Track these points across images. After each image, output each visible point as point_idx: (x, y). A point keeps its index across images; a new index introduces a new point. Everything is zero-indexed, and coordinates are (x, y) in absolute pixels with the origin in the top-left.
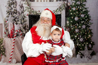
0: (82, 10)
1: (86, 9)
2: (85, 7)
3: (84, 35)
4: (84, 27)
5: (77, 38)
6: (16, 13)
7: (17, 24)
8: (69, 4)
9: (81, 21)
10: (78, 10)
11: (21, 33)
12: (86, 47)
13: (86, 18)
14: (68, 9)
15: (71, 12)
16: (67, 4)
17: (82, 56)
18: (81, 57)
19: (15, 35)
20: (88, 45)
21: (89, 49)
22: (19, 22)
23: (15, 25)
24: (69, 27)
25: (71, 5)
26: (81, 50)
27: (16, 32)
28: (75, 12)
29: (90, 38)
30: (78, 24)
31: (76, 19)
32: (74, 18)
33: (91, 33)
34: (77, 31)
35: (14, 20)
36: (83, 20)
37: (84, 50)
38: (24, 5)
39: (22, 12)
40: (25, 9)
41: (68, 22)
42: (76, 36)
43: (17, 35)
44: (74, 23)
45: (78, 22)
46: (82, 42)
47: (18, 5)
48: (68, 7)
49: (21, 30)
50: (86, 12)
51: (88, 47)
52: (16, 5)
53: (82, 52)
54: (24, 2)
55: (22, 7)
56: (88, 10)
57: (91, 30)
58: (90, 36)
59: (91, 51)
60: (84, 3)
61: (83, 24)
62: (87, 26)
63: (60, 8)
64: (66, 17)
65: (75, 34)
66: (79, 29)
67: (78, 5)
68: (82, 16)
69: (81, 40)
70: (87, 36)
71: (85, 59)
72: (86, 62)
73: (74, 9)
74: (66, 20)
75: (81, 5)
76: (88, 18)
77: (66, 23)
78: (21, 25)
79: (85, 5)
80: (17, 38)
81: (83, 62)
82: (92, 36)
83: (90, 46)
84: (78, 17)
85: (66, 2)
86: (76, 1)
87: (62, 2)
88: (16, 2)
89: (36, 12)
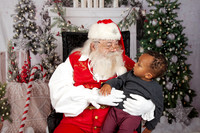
0: (170, 25)
1: (178, 22)
2: (177, 19)
3: (175, 75)
4: (174, 59)
5: (161, 82)
6: (34, 31)
7: (35, 53)
8: (144, 13)
9: (168, 47)
10: (163, 25)
11: (44, 72)
12: (179, 101)
13: (178, 42)
14: (141, 22)
15: (149, 29)
16: (140, 13)
17: (171, 119)
18: (170, 122)
19: (32, 77)
20: (183, 96)
21: (186, 105)
22: (41, 50)
23: (32, 55)
25: (148, 16)
26: (169, 107)
27: (33, 71)
28: (156, 28)
29: (187, 83)
31: (159, 43)
32: (154, 40)
33: (189, 72)
35: (30, 44)
36: (173, 45)
37: (174, 106)
38: (51, 14)
39: (48, 29)
40: (52, 22)
41: (142, 50)
42: (158, 79)
43: (37, 77)
45: (164, 49)
46: (172, 91)
47: (38, 14)
48: (143, 18)
49: (44, 67)
50: (179, 30)
51: (183, 101)
52: (34, 14)
53: (171, 110)
54: (51, 8)
55: (46, 17)
56: (183, 24)
57: (188, 66)
58: (186, 78)
59: (189, 109)
60: (174, 11)
61: (173, 53)
62: (181, 58)
63: (126, 21)
64: (139, 38)
67: (162, 16)
68: (171, 37)
69: (169, 86)
70: (181, 78)
71: (178, 125)
73: (154, 23)
74: (138, 47)
75: (168, 14)
76: (183, 41)
77: (138, 51)
78: (44, 56)
79: (176, 15)
80: (35, 84)
82: (190, 78)
83: (187, 98)
84: (163, 39)
85: (138, 9)
86: (159, 7)
87: (128, 9)
88: (34, 7)
89: (76, 28)
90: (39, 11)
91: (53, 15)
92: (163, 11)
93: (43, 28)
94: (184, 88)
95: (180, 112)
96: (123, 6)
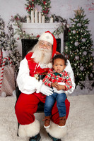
0: (83, 34)
1: (88, 32)
2: (87, 30)
3: (85, 62)
4: (85, 53)
5: (77, 66)
6: (4, 37)
7: (5, 50)
8: (68, 26)
9: (82, 46)
10: (79, 34)
11: (11, 61)
12: (87, 77)
13: (88, 44)
14: (66, 31)
15: (71, 36)
16: (66, 26)
17: (82, 87)
18: (82, 89)
19: (4, 64)
20: (89, 74)
21: (91, 79)
22: (8, 48)
23: (3, 51)
24: (68, 53)
25: (71, 28)
26: (81, 80)
27: (4, 60)
28: (75, 35)
30: (79, 50)
31: (76, 44)
32: (74, 42)
33: (93, 61)
34: (77, 58)
35: (2, 45)
36: (84, 45)
37: (84, 80)
38: (13, 27)
39: (12, 36)
40: (15, 31)
41: (66, 48)
42: (76, 65)
43: (6, 64)
44: (74, 49)
45: (79, 48)
46: (83, 72)
47: (6, 27)
48: (67, 29)
49: (10, 58)
50: (88, 36)
51: (89, 77)
52: (4, 27)
53: (82, 82)
54: (14, 23)
55: (11, 28)
56: (90, 33)
57: (93, 57)
58: (91, 64)
59: (92, 82)
60: (86, 25)
61: (84, 50)
62: (89, 53)
63: (58, 31)
64: (65, 41)
65: (75, 62)
66: (79, 56)
67: (78, 28)
68: (84, 40)
69: (82, 69)
70: (88, 64)
71: (86, 90)
72: (87, 94)
73: (74, 32)
74: (64, 46)
75: (82, 27)
76: (90, 42)
77: (64, 49)
78: (10, 52)
79: (86, 27)
80: (5, 67)
81: (83, 94)
82: (93, 64)
83: (92, 75)
84: (79, 42)
85: (64, 24)
86: (77, 23)
87: (59, 23)
88: (3, 23)
89: (29, 35)
90: (6, 25)
91: (15, 27)
92: (79, 25)
93: (9, 35)
94: (90, 69)
95: (87, 83)
96: (56, 22)
